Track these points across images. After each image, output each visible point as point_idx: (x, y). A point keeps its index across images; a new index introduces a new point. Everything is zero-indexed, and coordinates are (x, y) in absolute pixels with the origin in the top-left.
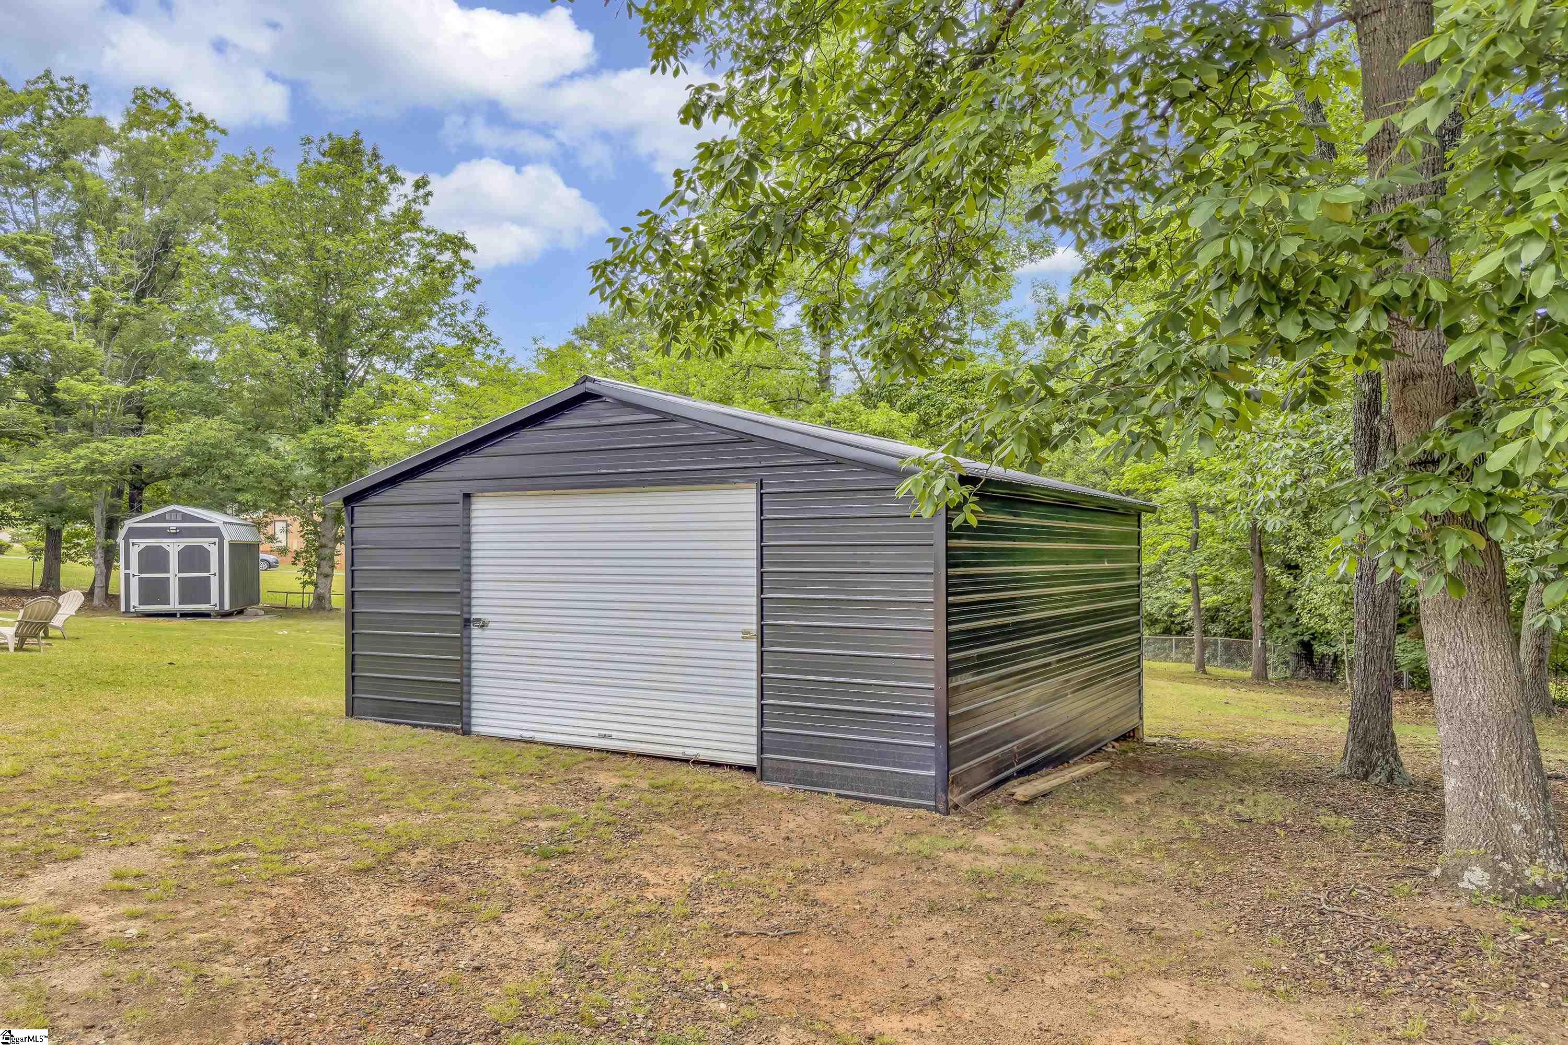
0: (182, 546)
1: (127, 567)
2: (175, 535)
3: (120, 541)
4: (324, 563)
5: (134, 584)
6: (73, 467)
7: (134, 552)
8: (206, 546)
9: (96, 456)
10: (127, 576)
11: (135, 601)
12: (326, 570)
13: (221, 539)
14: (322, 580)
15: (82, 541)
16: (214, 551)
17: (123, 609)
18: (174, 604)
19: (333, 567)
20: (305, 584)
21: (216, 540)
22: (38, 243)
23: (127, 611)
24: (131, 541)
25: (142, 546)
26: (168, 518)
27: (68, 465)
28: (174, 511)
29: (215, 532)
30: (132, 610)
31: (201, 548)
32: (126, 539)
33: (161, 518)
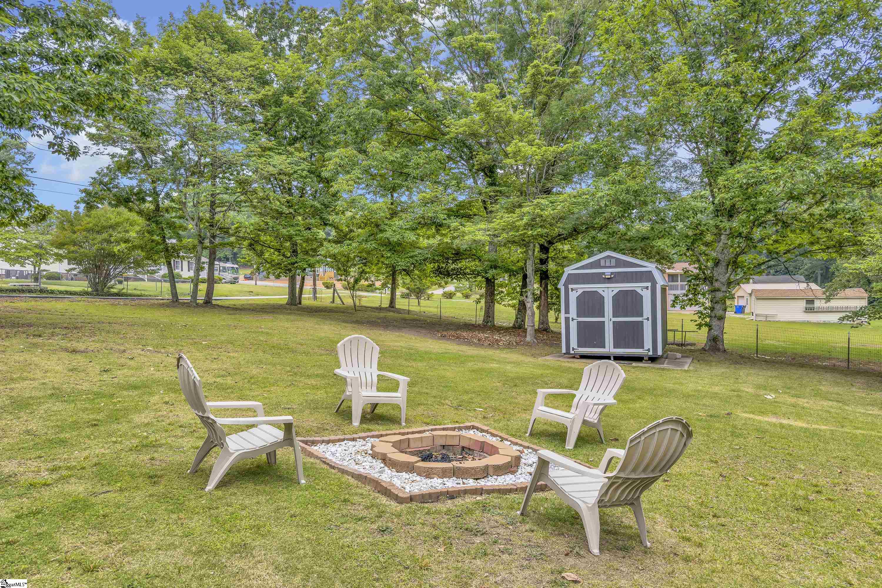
0: (616, 291)
1: (567, 311)
2: (609, 280)
3: (561, 286)
4: (718, 307)
5: (573, 326)
6: (517, 224)
7: (573, 297)
8: (639, 290)
9: (537, 211)
10: (567, 319)
11: (574, 343)
12: (720, 313)
13: (654, 283)
14: (715, 323)
15: (504, 290)
16: (646, 295)
17: (564, 351)
18: (609, 348)
19: (725, 310)
20: (700, 326)
21: (649, 284)
22: (490, 40)
23: (568, 353)
24: (570, 286)
25: (580, 292)
26: (602, 263)
27: (514, 222)
28: (609, 257)
29: (648, 276)
30: (572, 352)
31: (634, 293)
32: (566, 285)
33: (596, 264)
